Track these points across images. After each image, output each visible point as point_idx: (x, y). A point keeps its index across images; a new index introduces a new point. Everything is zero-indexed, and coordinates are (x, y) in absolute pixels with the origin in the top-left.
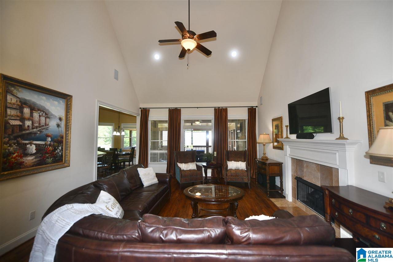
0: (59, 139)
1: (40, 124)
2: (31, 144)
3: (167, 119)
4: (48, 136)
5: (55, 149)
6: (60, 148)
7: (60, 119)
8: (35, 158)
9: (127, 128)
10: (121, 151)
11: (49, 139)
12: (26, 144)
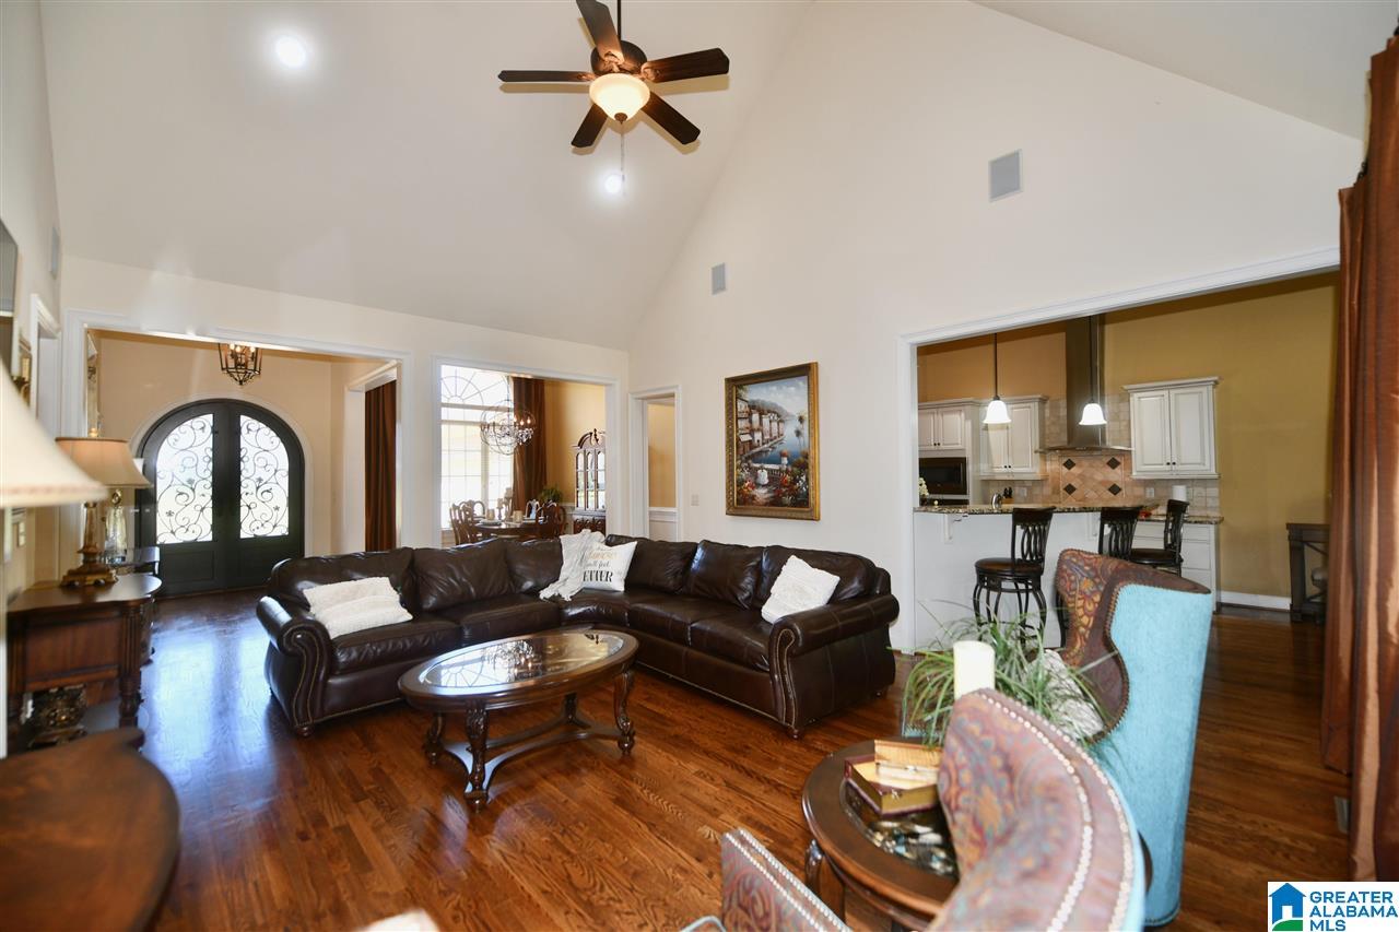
0: (802, 459)
1: (771, 435)
2: (762, 468)
4: (783, 455)
5: (795, 481)
6: (804, 478)
7: (801, 420)
8: (769, 492)
11: (785, 461)
12: (757, 469)
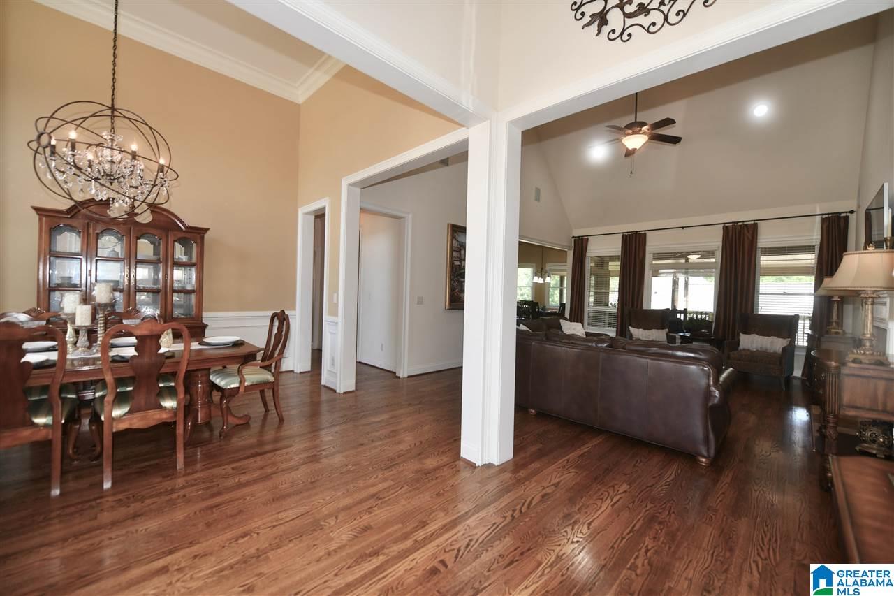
3: (619, 253)
9: (554, 271)
10: (544, 308)
